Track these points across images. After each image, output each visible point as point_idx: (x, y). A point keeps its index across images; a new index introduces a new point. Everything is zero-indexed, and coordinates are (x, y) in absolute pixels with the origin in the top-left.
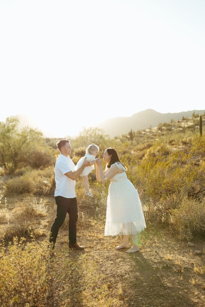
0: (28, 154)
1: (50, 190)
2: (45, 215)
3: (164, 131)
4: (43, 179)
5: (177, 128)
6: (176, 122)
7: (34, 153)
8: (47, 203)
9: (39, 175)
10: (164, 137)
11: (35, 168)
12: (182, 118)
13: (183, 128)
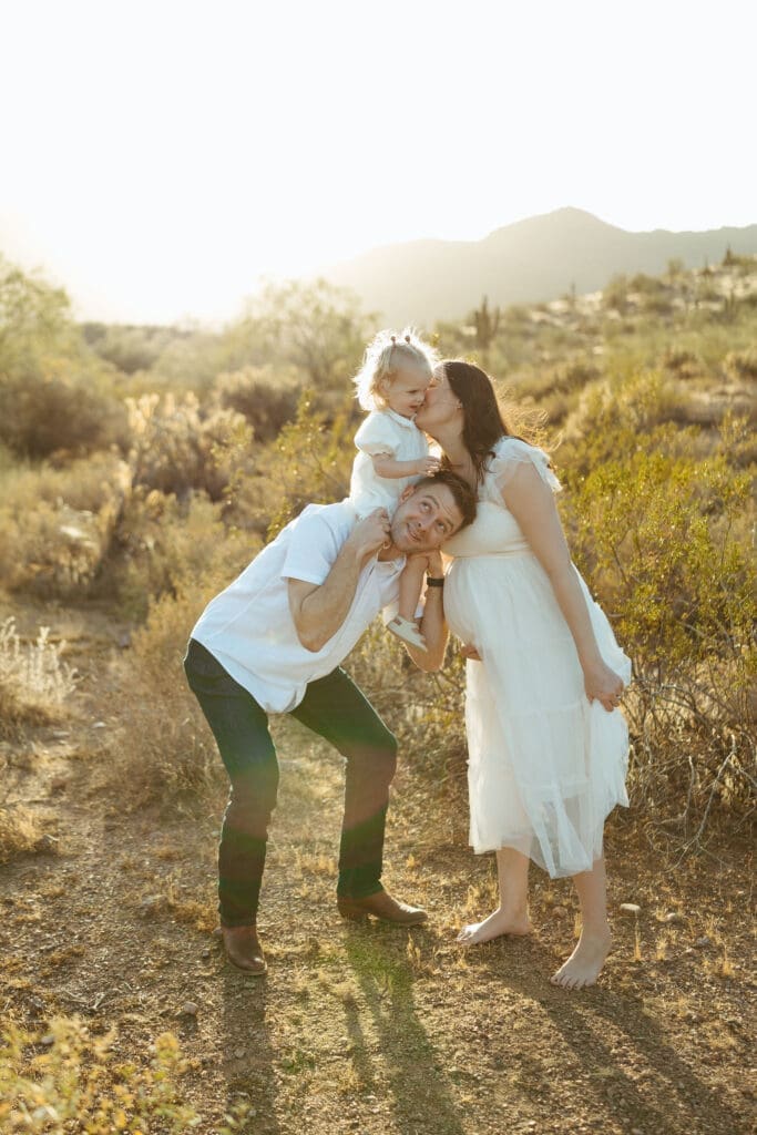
1: (92, 574)
2: (61, 715)
3: (636, 313)
4: (60, 515)
5: (697, 302)
6: (695, 272)
7: (26, 384)
8: (74, 646)
9: (46, 495)
10: (634, 341)
11: (27, 460)
12: (722, 256)
13: (726, 301)
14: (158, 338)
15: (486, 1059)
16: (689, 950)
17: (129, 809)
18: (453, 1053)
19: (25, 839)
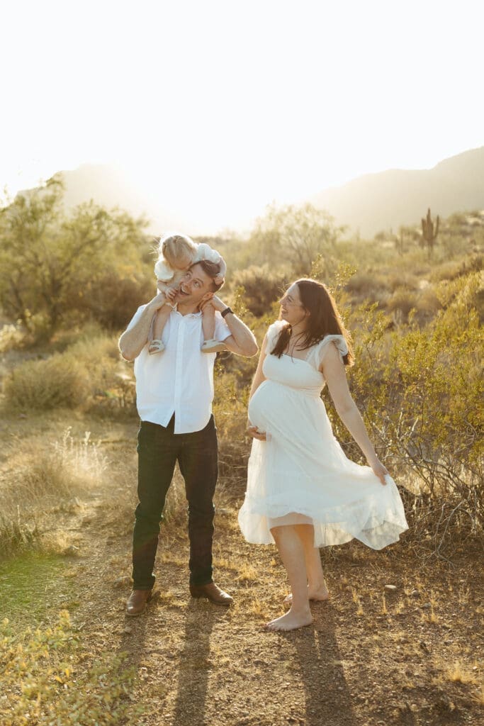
9: (113, 353)
15: (276, 656)
16: (417, 609)
17: (122, 534)
18: (259, 653)
19: (60, 548)
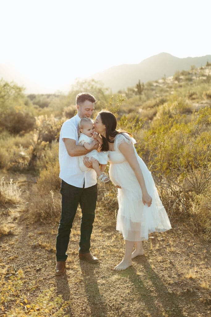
0: (3, 116)
1: (28, 165)
2: (18, 201)
3: (182, 81)
4: (20, 149)
5: (199, 77)
6: (199, 68)
7: (12, 114)
9: (17, 145)
10: (182, 90)
11: (13, 135)
12: (206, 64)
13: (207, 76)
14: (51, 97)
17: (32, 222)
19: (5, 231)
